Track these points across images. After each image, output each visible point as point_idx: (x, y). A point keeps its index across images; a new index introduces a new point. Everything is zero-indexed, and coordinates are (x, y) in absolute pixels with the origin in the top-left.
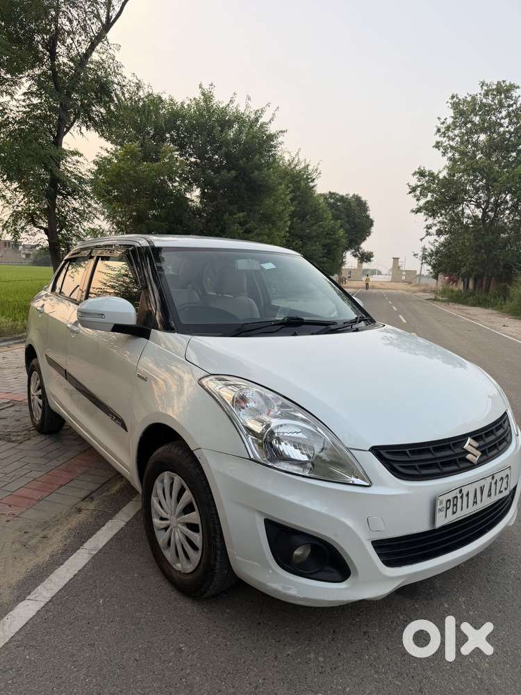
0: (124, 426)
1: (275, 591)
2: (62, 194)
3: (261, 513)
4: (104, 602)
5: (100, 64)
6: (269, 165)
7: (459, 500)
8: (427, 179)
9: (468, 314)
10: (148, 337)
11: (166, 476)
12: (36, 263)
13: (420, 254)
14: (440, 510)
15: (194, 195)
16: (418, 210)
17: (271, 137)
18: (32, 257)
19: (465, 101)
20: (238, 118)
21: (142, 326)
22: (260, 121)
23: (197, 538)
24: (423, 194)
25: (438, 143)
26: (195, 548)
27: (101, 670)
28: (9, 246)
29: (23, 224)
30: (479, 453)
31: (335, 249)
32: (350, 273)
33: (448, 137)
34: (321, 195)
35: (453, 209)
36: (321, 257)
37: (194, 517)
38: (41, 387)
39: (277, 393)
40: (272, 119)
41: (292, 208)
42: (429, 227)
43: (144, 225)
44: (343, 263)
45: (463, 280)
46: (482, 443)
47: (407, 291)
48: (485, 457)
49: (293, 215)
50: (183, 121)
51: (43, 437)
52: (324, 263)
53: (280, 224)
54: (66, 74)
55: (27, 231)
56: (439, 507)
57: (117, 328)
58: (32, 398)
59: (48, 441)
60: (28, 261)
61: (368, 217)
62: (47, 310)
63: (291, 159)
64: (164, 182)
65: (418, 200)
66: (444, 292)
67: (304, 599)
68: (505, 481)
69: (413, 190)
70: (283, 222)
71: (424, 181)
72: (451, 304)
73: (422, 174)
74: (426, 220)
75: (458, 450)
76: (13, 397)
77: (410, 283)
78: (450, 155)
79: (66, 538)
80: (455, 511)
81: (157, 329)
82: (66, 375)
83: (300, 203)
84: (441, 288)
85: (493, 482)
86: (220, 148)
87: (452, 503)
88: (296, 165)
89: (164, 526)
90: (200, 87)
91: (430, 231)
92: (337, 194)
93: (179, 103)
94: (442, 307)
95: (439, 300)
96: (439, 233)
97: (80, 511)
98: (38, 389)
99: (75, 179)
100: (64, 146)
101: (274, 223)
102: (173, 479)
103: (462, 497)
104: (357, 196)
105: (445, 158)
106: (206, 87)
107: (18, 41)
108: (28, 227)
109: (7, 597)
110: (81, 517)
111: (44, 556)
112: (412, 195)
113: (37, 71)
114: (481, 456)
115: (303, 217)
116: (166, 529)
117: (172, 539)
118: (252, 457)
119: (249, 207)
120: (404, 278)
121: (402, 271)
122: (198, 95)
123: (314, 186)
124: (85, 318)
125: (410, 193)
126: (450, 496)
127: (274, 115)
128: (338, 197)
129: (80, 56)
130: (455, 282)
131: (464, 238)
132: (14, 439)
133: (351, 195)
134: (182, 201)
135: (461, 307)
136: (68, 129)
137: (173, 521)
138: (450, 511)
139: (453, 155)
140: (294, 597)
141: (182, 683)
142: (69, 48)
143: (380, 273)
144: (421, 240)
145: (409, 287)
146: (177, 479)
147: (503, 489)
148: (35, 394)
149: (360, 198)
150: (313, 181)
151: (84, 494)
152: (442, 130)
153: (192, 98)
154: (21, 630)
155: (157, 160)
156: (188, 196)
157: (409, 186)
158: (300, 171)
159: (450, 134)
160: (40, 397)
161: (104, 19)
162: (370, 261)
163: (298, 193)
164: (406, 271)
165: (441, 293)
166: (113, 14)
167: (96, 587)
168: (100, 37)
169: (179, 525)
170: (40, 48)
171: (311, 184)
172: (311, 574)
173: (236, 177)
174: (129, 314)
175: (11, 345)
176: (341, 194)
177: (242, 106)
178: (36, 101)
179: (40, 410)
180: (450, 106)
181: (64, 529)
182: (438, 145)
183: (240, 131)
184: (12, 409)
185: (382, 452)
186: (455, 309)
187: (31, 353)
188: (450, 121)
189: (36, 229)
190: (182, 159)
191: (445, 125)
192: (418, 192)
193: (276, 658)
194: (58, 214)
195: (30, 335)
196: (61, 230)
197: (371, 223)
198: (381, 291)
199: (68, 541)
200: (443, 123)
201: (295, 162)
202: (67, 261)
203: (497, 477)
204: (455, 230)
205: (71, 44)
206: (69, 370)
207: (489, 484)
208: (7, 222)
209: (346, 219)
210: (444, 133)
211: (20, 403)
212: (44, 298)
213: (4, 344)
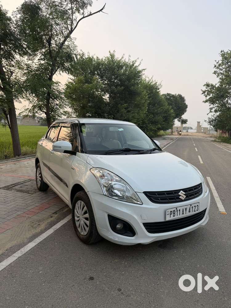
0: (67, 186)
1: (111, 239)
2: (52, 98)
3: (107, 212)
4: (57, 244)
5: (68, 46)
6: (138, 84)
7: (176, 212)
8: (210, 87)
9: (228, 148)
10: (75, 155)
11: (79, 202)
12: (42, 125)
13: (207, 120)
14: (168, 214)
15: (106, 97)
16: (206, 101)
17: (140, 72)
18: (40, 122)
19: (227, 53)
20: (125, 64)
21: (74, 151)
22: (134, 65)
23: (88, 223)
24: (208, 94)
25: (215, 71)
26: (87, 226)
27: (54, 261)
28: (31, 117)
29: (37, 110)
30: (185, 196)
31: (169, 118)
32: (177, 128)
33: (220, 69)
34: (163, 95)
35: (222, 101)
36: (162, 122)
37: (87, 215)
38: (41, 173)
39: (115, 174)
40: (140, 64)
41: (149, 101)
42: (211, 109)
43: (85, 110)
44: (174, 124)
45: (228, 132)
46: (187, 193)
47: (203, 137)
48: (188, 198)
49: (149, 104)
50: (102, 66)
51: (40, 192)
52: (163, 124)
53: (143, 108)
54: (54, 51)
55: (38, 113)
56: (167, 213)
57: (66, 152)
58: (37, 178)
59: (42, 194)
60: (39, 124)
61: (185, 104)
62: (44, 145)
63: (149, 80)
64: (94, 92)
65: (206, 97)
66: (220, 137)
67: (120, 242)
68: (197, 207)
69: (204, 92)
70: (144, 107)
71: (209, 89)
72: (221, 143)
73: (208, 85)
74: (210, 106)
75: (176, 195)
76: (30, 178)
77: (205, 133)
78: (220, 77)
79: (46, 225)
80: (174, 215)
81: (79, 152)
82: (49, 168)
83: (153, 99)
84: (218, 135)
85: (191, 207)
86: (117, 77)
87: (173, 213)
88: (151, 83)
89: (78, 220)
90: (110, 52)
91: (212, 110)
92: (171, 94)
93: (101, 59)
94: (217, 145)
95: (216, 141)
96: (216, 111)
97: (52, 217)
98: (40, 174)
99: (57, 92)
100: (53, 80)
101: (140, 108)
102: (81, 203)
103: (177, 211)
104: (180, 95)
105: (218, 78)
106: (112, 52)
107: (37, 39)
108: (38, 112)
109: (26, 241)
110: (52, 219)
111: (38, 230)
112: (203, 94)
113: (44, 50)
114: (186, 198)
115: (154, 105)
116: (78, 221)
117: (80, 224)
118: (104, 194)
119: (129, 101)
120: (202, 131)
121: (202, 128)
122: (109, 55)
123: (159, 91)
124: (55, 148)
125: (202, 94)
126: (172, 210)
127: (140, 62)
128: (171, 95)
129: (60, 44)
130: (225, 133)
131: (227, 113)
132: (30, 193)
133: (177, 94)
134: (101, 99)
135: (226, 144)
136: (55, 72)
137: (81, 217)
138: (172, 215)
139: (222, 77)
140: (117, 241)
141: (79, 267)
142: (56, 41)
143: (191, 128)
144: (208, 114)
145: (205, 135)
146: (82, 202)
147: (196, 210)
148: (38, 176)
149: (181, 96)
150: (159, 89)
151: (54, 211)
152: (217, 66)
153: (106, 57)
154: (30, 250)
155: (91, 83)
156: (104, 97)
157: (202, 91)
158: (153, 85)
159: (221, 67)
160: (40, 177)
161: (70, 29)
162: (186, 123)
163: (152, 95)
164: (203, 128)
165: (219, 138)
166: (74, 27)
167: (55, 240)
168: (68, 36)
169: (83, 219)
170: (45, 41)
171: (158, 91)
172: (123, 233)
173: (124, 89)
174: (70, 147)
175: (31, 158)
176: (172, 94)
177: (127, 59)
178: (42, 62)
179: (40, 182)
180: (220, 55)
181: (46, 222)
182: (215, 73)
183: (126, 70)
184: (30, 182)
185: (147, 194)
186: (222, 145)
187: (37, 161)
188: (220, 62)
189: (42, 112)
190: (102, 82)
191: (218, 64)
192: (206, 93)
193: (111, 262)
194: (50, 106)
195: (37, 155)
196: (52, 112)
197: (186, 107)
198: (191, 137)
199: (47, 226)
200: (217, 63)
201: (151, 81)
202: (51, 127)
203: (193, 205)
204: (223, 110)
205: (57, 40)
206: (50, 167)
207: (189, 208)
208: (30, 109)
209: (175, 105)
210: (218, 67)
211: (33, 180)
212: (43, 140)
213: (28, 158)
